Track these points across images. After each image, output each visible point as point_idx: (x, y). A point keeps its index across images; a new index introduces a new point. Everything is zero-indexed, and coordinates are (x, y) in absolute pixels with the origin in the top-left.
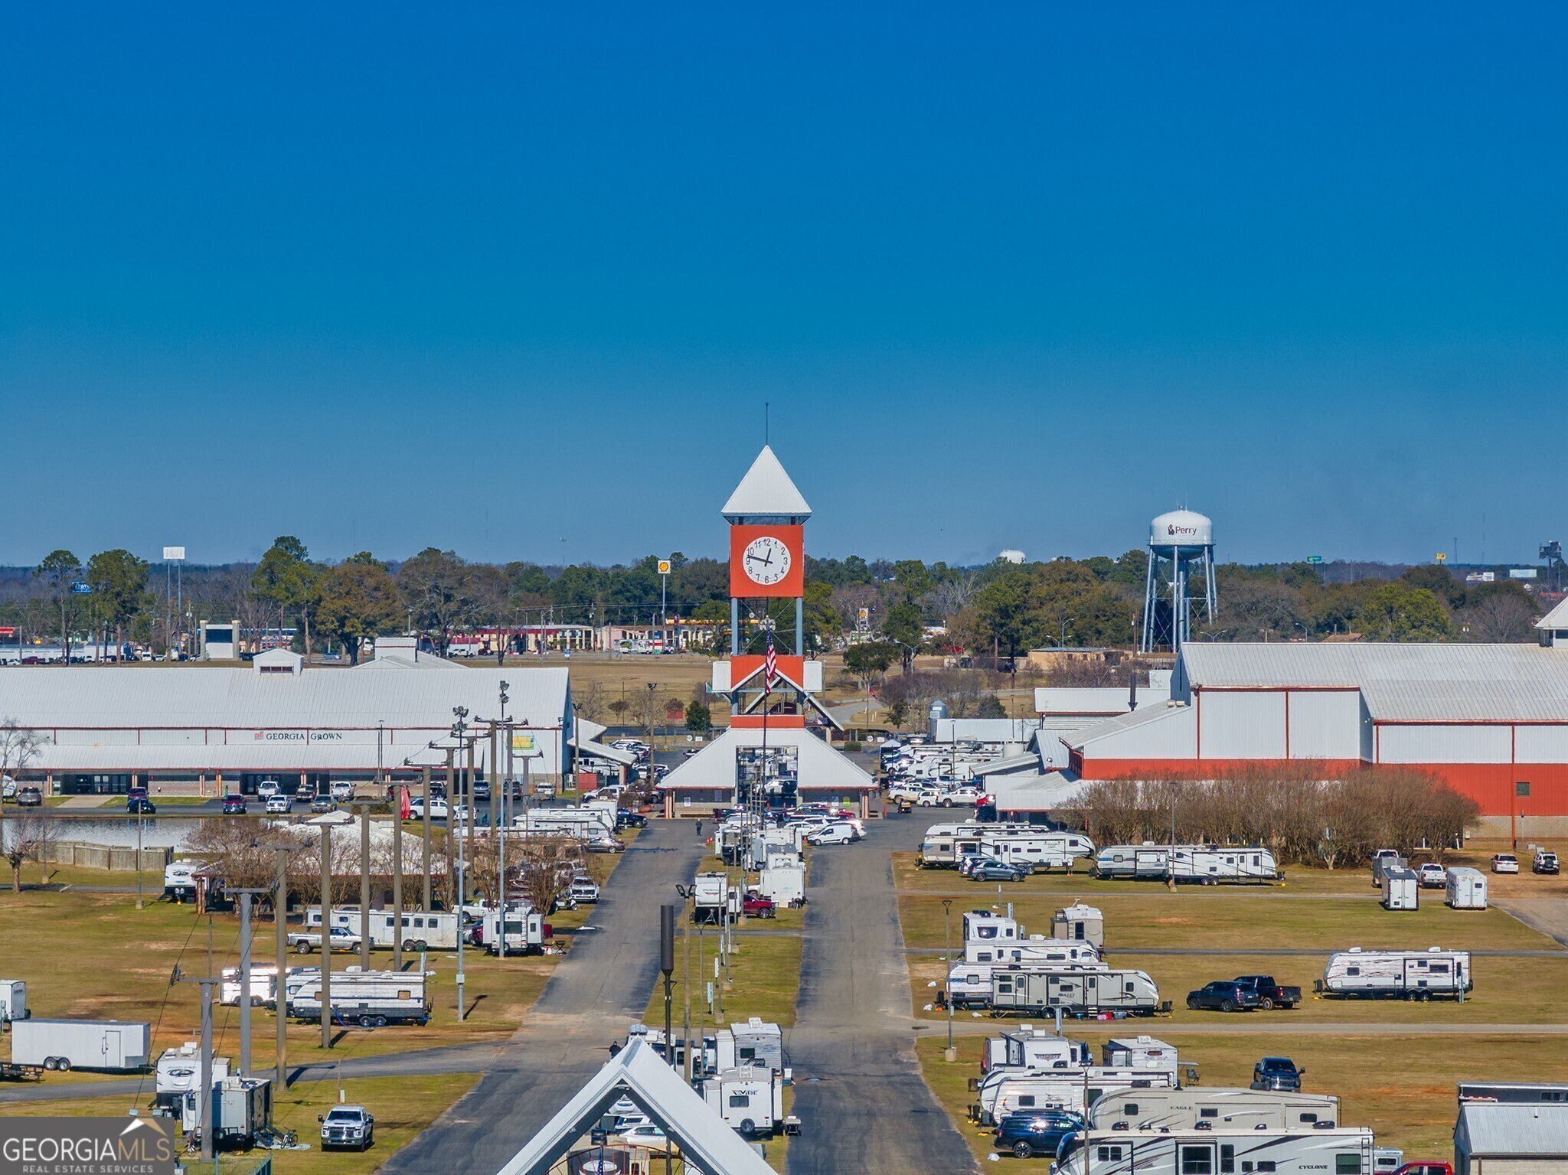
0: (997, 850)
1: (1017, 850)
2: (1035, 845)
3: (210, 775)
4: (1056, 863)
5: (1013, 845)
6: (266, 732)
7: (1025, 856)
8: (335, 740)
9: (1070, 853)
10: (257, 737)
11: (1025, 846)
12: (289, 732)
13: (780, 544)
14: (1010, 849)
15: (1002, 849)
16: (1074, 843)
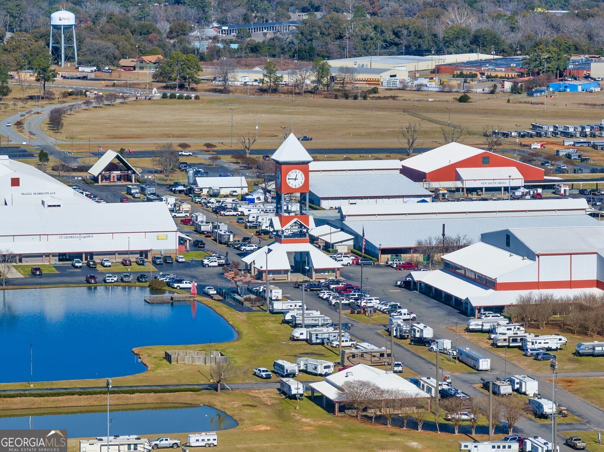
0: (533, 343)
1: (540, 343)
2: (546, 341)
3: (47, 255)
4: (554, 347)
5: (538, 341)
6: (63, 236)
7: (543, 345)
8: (91, 238)
9: (559, 343)
10: (60, 238)
11: (543, 341)
12: (73, 235)
13: (301, 172)
14: (538, 343)
15: (535, 343)
16: (560, 340)
